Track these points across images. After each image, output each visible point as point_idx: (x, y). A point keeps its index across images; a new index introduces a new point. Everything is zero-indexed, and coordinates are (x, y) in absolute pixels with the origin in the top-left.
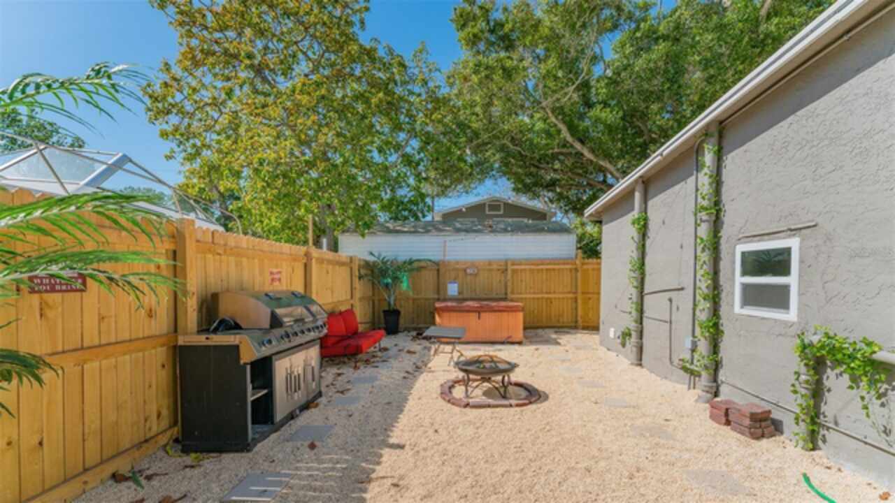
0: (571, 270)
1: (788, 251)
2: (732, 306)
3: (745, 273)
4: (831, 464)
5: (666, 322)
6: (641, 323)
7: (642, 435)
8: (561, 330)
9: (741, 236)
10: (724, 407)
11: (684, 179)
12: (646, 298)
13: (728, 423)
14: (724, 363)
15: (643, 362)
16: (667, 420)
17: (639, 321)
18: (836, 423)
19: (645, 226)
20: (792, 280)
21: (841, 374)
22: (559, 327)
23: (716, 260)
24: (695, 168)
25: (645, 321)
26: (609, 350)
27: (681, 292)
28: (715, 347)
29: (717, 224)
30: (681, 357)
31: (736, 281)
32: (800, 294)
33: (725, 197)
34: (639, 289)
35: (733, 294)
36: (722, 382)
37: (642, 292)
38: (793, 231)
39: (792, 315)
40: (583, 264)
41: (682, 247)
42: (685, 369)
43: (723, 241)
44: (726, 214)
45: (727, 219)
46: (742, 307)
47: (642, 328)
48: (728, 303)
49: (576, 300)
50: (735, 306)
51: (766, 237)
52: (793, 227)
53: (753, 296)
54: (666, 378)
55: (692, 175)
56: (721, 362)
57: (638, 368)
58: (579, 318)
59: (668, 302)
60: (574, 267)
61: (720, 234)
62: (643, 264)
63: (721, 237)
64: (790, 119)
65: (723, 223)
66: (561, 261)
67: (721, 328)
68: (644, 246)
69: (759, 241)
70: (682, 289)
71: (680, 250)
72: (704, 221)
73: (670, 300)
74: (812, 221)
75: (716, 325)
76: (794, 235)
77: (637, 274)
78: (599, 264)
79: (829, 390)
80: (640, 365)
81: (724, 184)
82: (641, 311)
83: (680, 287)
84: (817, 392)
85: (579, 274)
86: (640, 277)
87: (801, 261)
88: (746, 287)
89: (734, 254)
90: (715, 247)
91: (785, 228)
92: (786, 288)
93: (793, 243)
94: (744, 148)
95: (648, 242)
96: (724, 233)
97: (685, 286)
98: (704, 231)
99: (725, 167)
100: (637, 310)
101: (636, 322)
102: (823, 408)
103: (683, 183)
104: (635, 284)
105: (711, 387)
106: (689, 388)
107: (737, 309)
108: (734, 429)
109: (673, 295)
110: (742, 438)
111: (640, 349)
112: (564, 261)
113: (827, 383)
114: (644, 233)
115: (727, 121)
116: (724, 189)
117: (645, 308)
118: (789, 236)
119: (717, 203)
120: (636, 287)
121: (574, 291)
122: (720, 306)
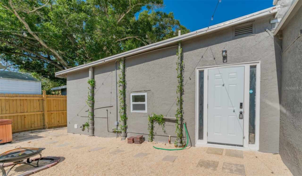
0: (39, 100)
1: (144, 96)
2: (130, 110)
3: (133, 101)
4: (156, 143)
5: (106, 118)
6: (93, 120)
7: (115, 154)
8: (35, 131)
9: (132, 91)
10: (132, 138)
11: (111, 71)
12: (95, 111)
13: (134, 142)
14: (128, 127)
15: (94, 134)
16: (118, 148)
17: (92, 119)
18: (156, 134)
19: (94, 84)
20: (146, 103)
21: (156, 123)
22: (31, 130)
23: (125, 97)
24: (115, 68)
25: (95, 119)
26: (74, 133)
27: (111, 108)
28: (125, 123)
29: (124, 87)
30: (113, 128)
31: (131, 103)
32: (148, 106)
33: (126, 80)
34: (92, 107)
35: (130, 107)
36: (128, 132)
37: (93, 109)
38: (145, 91)
39: (146, 111)
40: (47, 97)
41: (111, 93)
42: (114, 132)
43: (126, 92)
44: (127, 84)
45: (127, 86)
46: (133, 110)
47: (94, 121)
48: (128, 110)
49: (43, 115)
50: (131, 110)
51: (139, 92)
52: (146, 90)
53: (136, 107)
54: (106, 137)
55: (115, 70)
56: (127, 127)
57: (93, 137)
58: (46, 124)
59: (107, 111)
60: (41, 98)
61: (126, 90)
62: (93, 98)
63: (126, 91)
64: (143, 64)
65: (126, 87)
66: (32, 96)
67: (127, 117)
68: (93, 91)
69: (137, 93)
70: (112, 106)
71: (111, 94)
72: (121, 86)
73: (107, 110)
74: (149, 89)
75: (125, 116)
76: (146, 92)
77: (91, 102)
78: (66, 97)
79: (154, 127)
80: (94, 135)
81: (126, 76)
82: (93, 116)
83: (111, 106)
84: (152, 128)
85: (45, 102)
86: (92, 103)
87: (148, 98)
88: (134, 105)
89: (130, 96)
90: (124, 93)
91: (143, 90)
92: (144, 105)
93: (145, 94)
94: (132, 67)
95: (95, 90)
96: (127, 90)
97: (113, 105)
98: (121, 88)
99: (126, 71)
100: (91, 115)
101: (91, 120)
102: (153, 131)
103: (111, 72)
104: (90, 105)
105: (125, 135)
106: (117, 137)
107: (132, 111)
108: (136, 143)
109: (108, 109)
110: (138, 144)
111: (93, 130)
112: (34, 95)
113: (154, 126)
114: (93, 87)
115: (126, 58)
116: (126, 77)
117: (95, 114)
118: (144, 92)
119: (124, 81)
120: (91, 107)
121: (42, 110)
122: (126, 111)
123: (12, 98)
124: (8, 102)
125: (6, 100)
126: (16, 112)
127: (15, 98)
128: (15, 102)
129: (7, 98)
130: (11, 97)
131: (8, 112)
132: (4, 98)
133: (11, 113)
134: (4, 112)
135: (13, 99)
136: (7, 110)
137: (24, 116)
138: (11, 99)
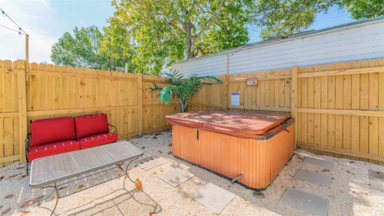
123: (341, 73)
124: (334, 83)
125: (330, 78)
126: (349, 107)
127: (347, 72)
128: (347, 82)
129: (332, 73)
130: (340, 70)
131: (332, 105)
132: (325, 74)
133: (337, 107)
134: (325, 105)
135: (343, 75)
136: (330, 101)
137: (367, 119)
138: (339, 76)
